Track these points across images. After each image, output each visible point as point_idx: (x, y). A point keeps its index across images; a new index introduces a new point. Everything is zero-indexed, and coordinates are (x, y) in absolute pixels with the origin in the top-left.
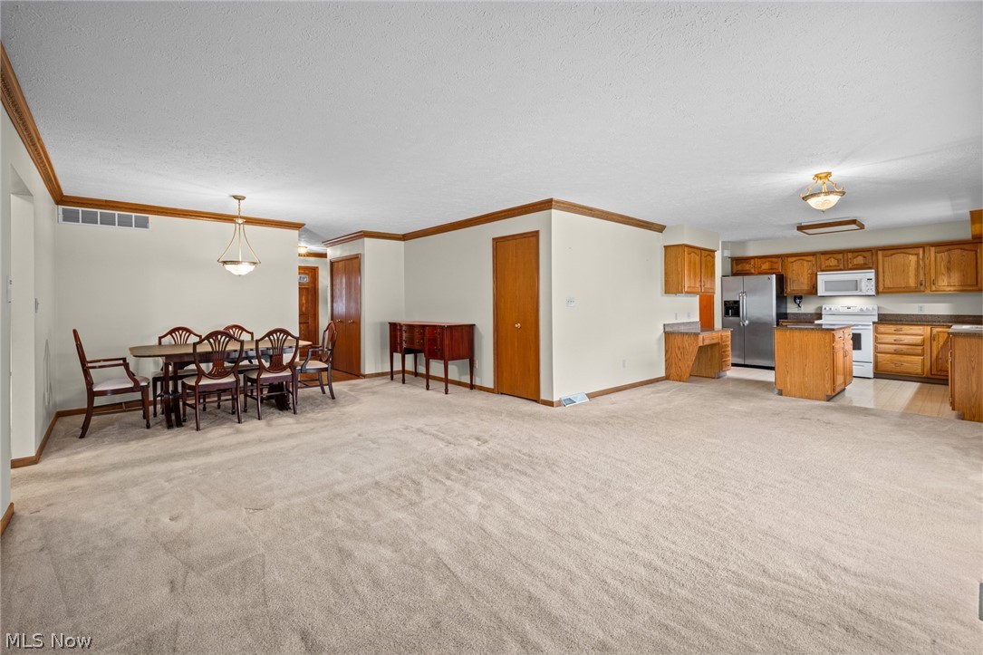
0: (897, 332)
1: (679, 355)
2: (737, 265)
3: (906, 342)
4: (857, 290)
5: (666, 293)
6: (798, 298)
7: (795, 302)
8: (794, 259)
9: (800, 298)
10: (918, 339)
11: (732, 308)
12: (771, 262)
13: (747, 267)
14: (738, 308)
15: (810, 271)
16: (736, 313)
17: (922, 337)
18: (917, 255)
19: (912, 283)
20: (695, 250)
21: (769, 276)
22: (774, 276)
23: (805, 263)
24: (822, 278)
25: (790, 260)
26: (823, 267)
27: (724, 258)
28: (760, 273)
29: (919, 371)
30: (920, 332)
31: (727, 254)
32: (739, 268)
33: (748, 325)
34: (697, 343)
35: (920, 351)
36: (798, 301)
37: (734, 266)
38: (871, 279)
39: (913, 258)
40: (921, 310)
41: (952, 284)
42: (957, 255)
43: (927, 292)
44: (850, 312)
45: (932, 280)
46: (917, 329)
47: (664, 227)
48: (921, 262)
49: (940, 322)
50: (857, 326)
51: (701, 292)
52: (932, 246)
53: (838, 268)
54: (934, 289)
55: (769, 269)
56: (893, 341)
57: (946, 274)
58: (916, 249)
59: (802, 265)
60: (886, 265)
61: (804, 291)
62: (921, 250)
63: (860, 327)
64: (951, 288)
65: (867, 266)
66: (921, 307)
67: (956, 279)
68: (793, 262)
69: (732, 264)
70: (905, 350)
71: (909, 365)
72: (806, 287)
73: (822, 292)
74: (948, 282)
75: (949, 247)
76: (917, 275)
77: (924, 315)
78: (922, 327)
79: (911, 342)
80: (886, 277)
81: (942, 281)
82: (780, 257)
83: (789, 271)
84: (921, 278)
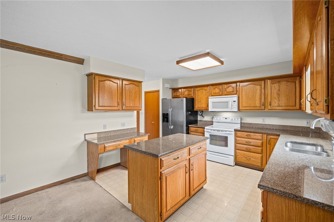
0: (248, 137)
3: (252, 144)
4: (228, 108)
5: (88, 110)
6: (200, 112)
9: (202, 112)
11: (166, 118)
12: (189, 90)
13: (178, 94)
15: (205, 96)
17: (261, 141)
18: (261, 85)
19: (258, 104)
23: (204, 91)
24: (211, 100)
25: (197, 89)
26: (212, 94)
27: (165, 88)
28: (184, 97)
30: (260, 138)
31: (167, 86)
32: (175, 94)
33: (173, 128)
34: (98, 150)
35: (260, 151)
36: (200, 114)
38: (235, 101)
39: (258, 87)
40: (263, 121)
41: (281, 105)
42: (284, 85)
43: (266, 110)
44: (226, 121)
45: (269, 102)
46: (259, 136)
47: (83, 60)
48: (263, 91)
49: (273, 129)
50: (226, 131)
51: (122, 109)
52: (269, 79)
53: (219, 94)
54: (269, 107)
55: (188, 95)
56: (245, 143)
57: (277, 98)
58: (260, 82)
59: (203, 93)
60: (244, 92)
61: (204, 109)
62: (263, 82)
63: (227, 132)
64: (280, 108)
65: (234, 93)
66: (263, 119)
67: (283, 102)
68: (198, 91)
69: (172, 93)
70: (252, 149)
71: (254, 159)
72: (204, 106)
73: (211, 109)
74: (278, 104)
75: (279, 80)
76: (261, 99)
77: (265, 124)
78: (261, 135)
79: (255, 144)
80: (244, 100)
81: (275, 103)
82: (192, 88)
83: (197, 96)
84: (263, 101)
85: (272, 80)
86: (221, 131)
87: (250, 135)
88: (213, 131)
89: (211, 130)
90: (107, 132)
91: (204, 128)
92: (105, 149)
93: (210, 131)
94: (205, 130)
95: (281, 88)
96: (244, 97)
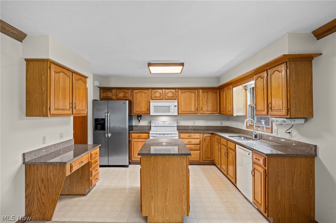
0: (189, 138)
1: (43, 190)
2: (103, 92)
3: (193, 143)
4: (169, 112)
5: (28, 115)
6: (139, 117)
7: (138, 119)
8: (137, 91)
9: (140, 116)
10: (197, 141)
11: (100, 124)
12: (124, 92)
13: (110, 94)
14: (104, 124)
15: (146, 100)
16: (103, 128)
17: (199, 140)
18: (195, 93)
19: (193, 109)
20: (66, 71)
21: (124, 101)
22: (127, 101)
23: (143, 94)
24: (153, 104)
25: (135, 91)
26: (153, 98)
27: (94, 87)
28: (118, 99)
29: (198, 159)
30: (199, 137)
31: (97, 84)
32: (105, 95)
33: (110, 137)
34: (64, 173)
35: (198, 148)
36: (139, 118)
37: (102, 93)
38: (176, 106)
39: (193, 95)
40: (194, 123)
41: (209, 110)
42: (211, 95)
43: (199, 114)
44: (164, 125)
45: (201, 108)
46: (197, 136)
47: (25, 35)
48: (197, 98)
49: (201, 130)
50: (171, 134)
51: (72, 114)
52: (201, 89)
53: (160, 98)
54: (201, 112)
55: (123, 97)
56: (187, 143)
57: (206, 105)
58: (194, 90)
59: (142, 96)
60: (182, 98)
61: (143, 113)
62: (197, 91)
63: (173, 135)
64: (208, 112)
65: (174, 98)
66: (194, 122)
67: (210, 108)
68: (137, 93)
69: (100, 92)
70: (193, 148)
71: (194, 156)
72: (144, 109)
73: (153, 113)
74: (207, 109)
75: (207, 90)
76: (195, 105)
77: (196, 126)
78: (199, 134)
79: (195, 143)
80: (182, 105)
81: (205, 109)
82: (129, 89)
83: (134, 99)
84: (197, 106)
85: (203, 90)
86: (167, 135)
87: (191, 135)
88: (159, 135)
89: (157, 134)
90: (48, 147)
91: (149, 133)
92: (72, 169)
93: (155, 135)
94: (150, 134)
95: (208, 97)
96: (182, 102)
